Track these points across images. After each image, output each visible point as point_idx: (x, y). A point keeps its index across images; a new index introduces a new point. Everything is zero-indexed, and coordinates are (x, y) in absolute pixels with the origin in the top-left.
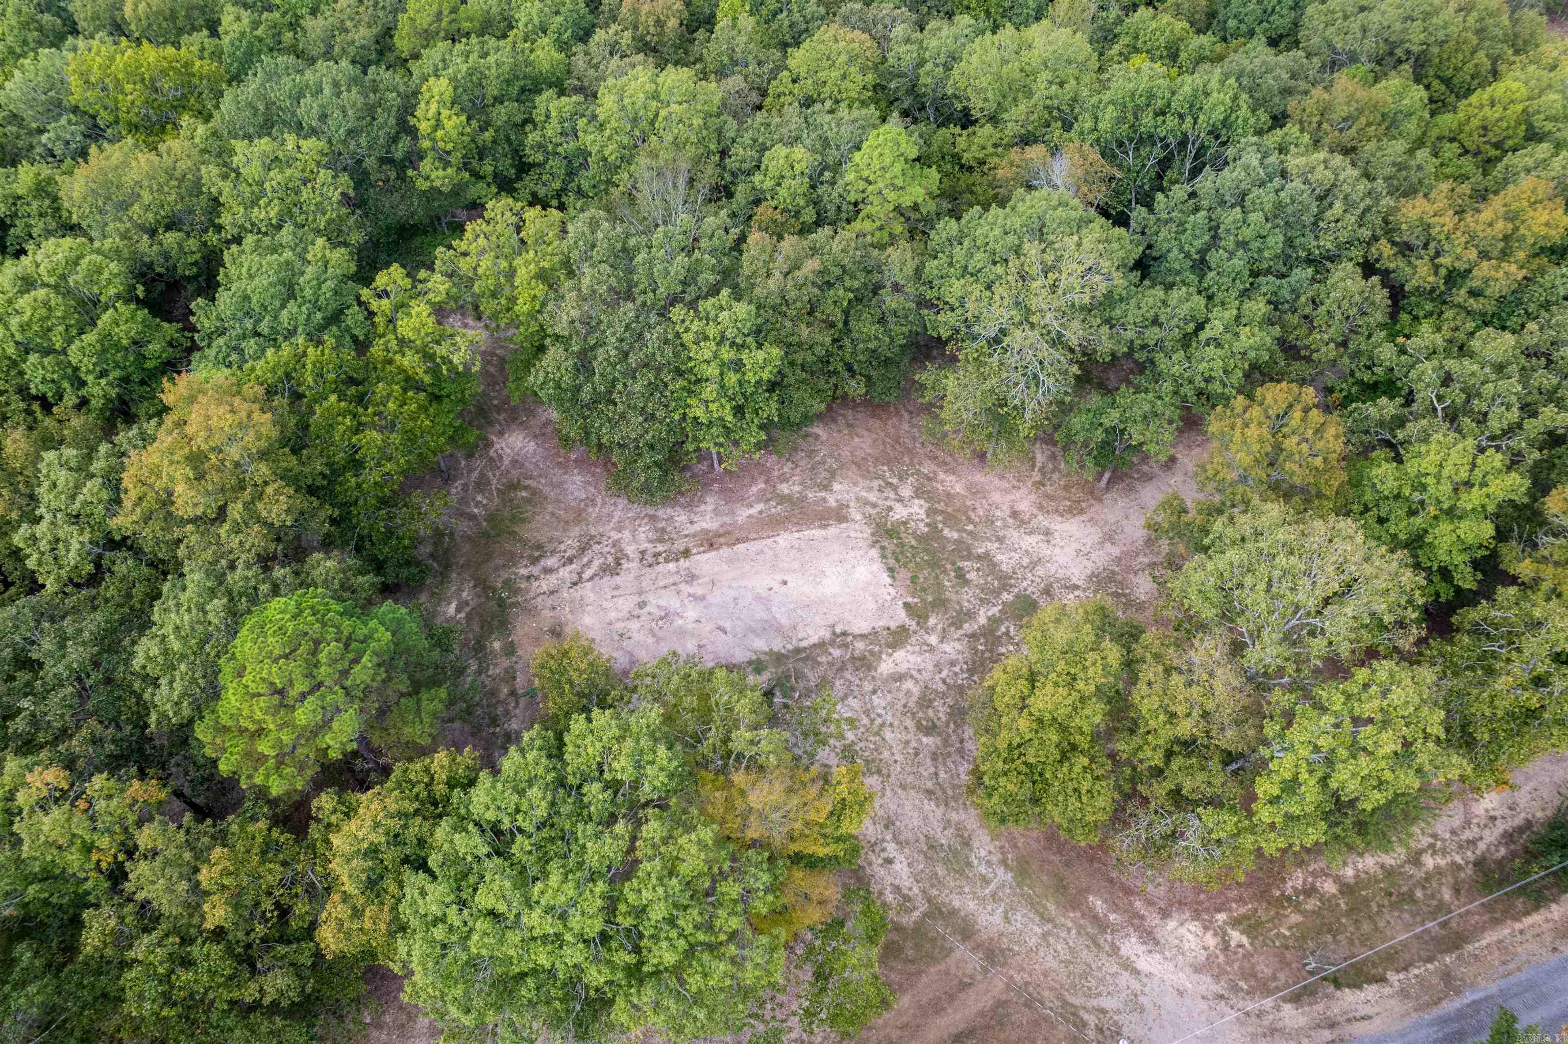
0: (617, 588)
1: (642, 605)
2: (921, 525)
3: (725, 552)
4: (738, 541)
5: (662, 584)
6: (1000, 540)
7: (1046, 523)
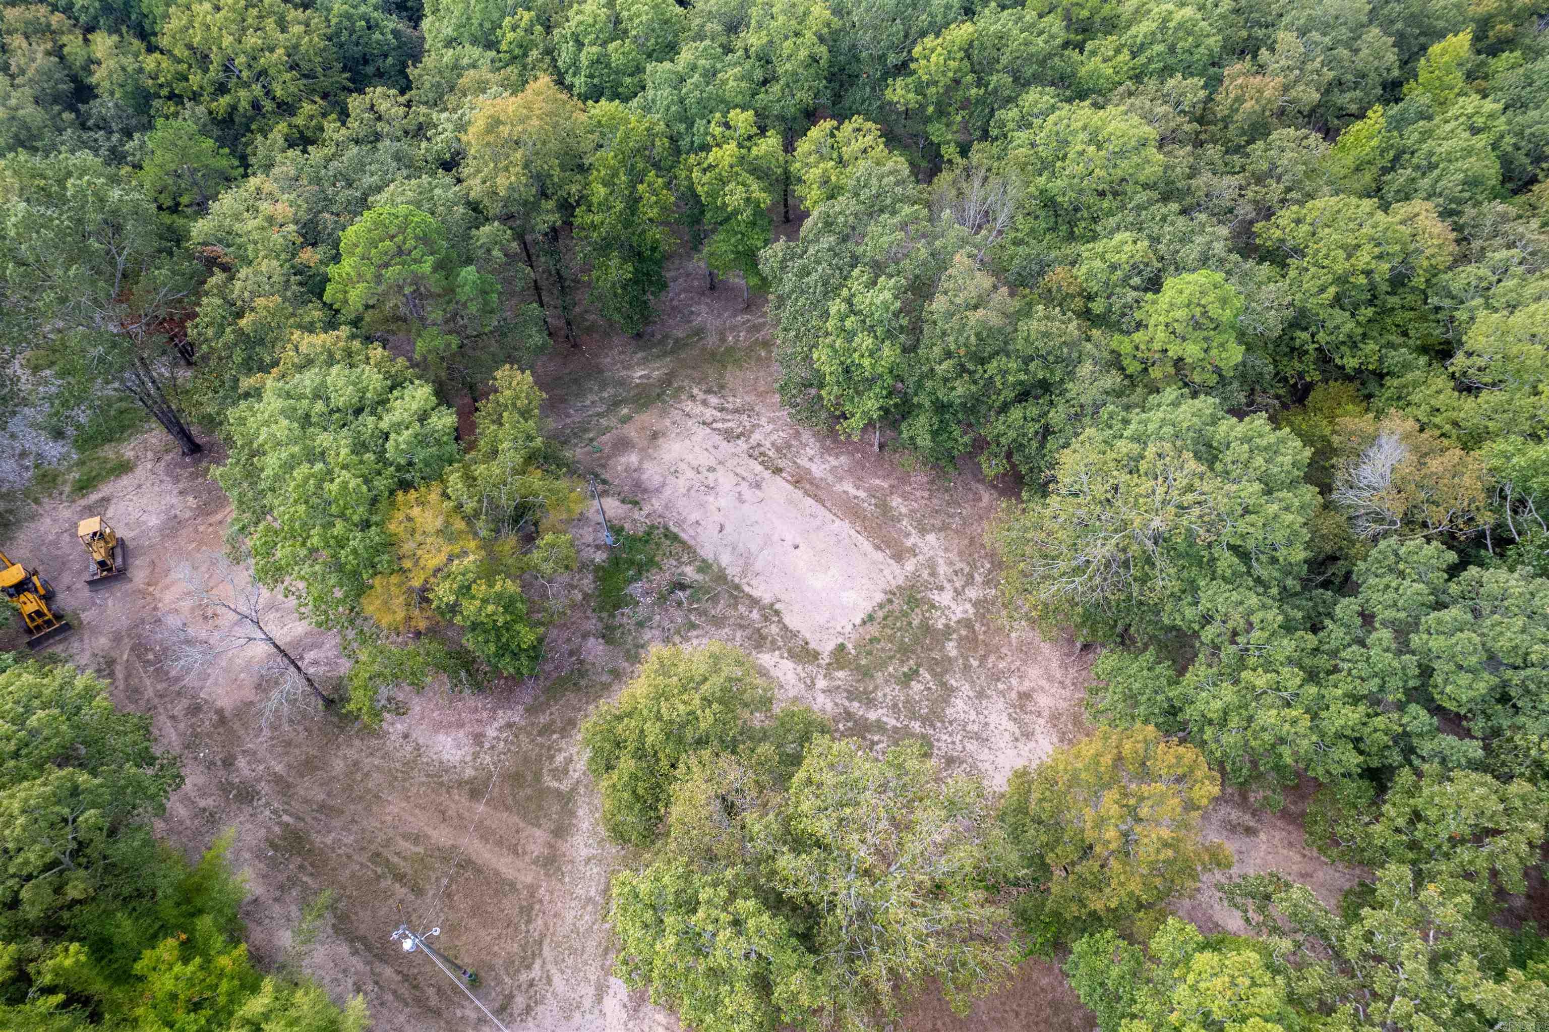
0: (716, 447)
1: (711, 469)
2: (943, 621)
3: (799, 494)
4: (816, 497)
5: (738, 471)
6: (981, 695)
7: (1038, 730)
